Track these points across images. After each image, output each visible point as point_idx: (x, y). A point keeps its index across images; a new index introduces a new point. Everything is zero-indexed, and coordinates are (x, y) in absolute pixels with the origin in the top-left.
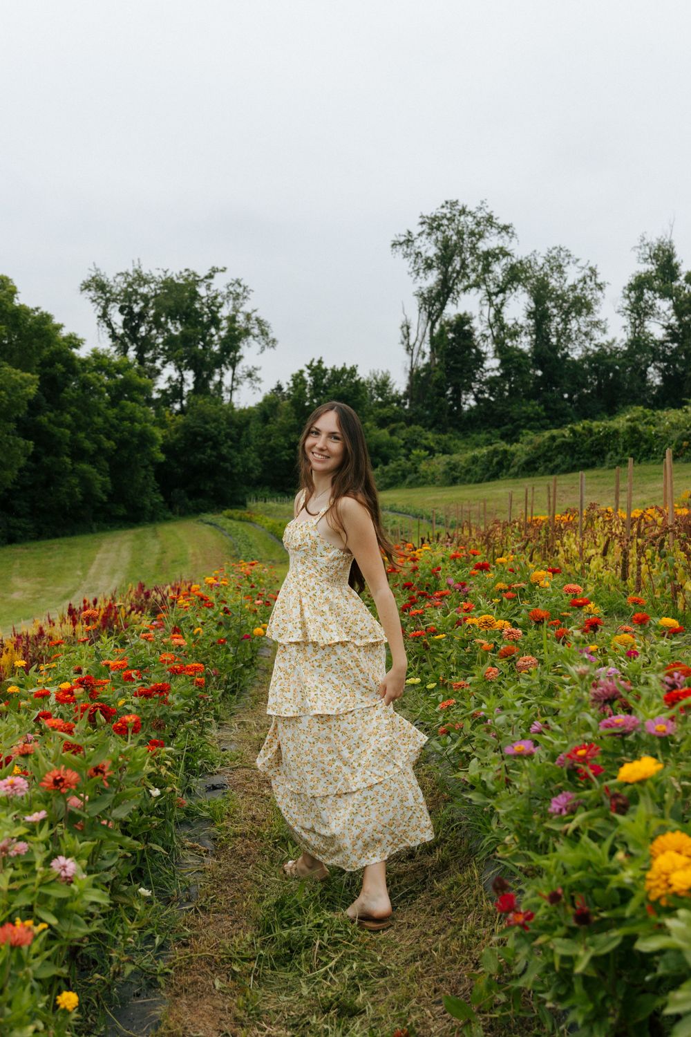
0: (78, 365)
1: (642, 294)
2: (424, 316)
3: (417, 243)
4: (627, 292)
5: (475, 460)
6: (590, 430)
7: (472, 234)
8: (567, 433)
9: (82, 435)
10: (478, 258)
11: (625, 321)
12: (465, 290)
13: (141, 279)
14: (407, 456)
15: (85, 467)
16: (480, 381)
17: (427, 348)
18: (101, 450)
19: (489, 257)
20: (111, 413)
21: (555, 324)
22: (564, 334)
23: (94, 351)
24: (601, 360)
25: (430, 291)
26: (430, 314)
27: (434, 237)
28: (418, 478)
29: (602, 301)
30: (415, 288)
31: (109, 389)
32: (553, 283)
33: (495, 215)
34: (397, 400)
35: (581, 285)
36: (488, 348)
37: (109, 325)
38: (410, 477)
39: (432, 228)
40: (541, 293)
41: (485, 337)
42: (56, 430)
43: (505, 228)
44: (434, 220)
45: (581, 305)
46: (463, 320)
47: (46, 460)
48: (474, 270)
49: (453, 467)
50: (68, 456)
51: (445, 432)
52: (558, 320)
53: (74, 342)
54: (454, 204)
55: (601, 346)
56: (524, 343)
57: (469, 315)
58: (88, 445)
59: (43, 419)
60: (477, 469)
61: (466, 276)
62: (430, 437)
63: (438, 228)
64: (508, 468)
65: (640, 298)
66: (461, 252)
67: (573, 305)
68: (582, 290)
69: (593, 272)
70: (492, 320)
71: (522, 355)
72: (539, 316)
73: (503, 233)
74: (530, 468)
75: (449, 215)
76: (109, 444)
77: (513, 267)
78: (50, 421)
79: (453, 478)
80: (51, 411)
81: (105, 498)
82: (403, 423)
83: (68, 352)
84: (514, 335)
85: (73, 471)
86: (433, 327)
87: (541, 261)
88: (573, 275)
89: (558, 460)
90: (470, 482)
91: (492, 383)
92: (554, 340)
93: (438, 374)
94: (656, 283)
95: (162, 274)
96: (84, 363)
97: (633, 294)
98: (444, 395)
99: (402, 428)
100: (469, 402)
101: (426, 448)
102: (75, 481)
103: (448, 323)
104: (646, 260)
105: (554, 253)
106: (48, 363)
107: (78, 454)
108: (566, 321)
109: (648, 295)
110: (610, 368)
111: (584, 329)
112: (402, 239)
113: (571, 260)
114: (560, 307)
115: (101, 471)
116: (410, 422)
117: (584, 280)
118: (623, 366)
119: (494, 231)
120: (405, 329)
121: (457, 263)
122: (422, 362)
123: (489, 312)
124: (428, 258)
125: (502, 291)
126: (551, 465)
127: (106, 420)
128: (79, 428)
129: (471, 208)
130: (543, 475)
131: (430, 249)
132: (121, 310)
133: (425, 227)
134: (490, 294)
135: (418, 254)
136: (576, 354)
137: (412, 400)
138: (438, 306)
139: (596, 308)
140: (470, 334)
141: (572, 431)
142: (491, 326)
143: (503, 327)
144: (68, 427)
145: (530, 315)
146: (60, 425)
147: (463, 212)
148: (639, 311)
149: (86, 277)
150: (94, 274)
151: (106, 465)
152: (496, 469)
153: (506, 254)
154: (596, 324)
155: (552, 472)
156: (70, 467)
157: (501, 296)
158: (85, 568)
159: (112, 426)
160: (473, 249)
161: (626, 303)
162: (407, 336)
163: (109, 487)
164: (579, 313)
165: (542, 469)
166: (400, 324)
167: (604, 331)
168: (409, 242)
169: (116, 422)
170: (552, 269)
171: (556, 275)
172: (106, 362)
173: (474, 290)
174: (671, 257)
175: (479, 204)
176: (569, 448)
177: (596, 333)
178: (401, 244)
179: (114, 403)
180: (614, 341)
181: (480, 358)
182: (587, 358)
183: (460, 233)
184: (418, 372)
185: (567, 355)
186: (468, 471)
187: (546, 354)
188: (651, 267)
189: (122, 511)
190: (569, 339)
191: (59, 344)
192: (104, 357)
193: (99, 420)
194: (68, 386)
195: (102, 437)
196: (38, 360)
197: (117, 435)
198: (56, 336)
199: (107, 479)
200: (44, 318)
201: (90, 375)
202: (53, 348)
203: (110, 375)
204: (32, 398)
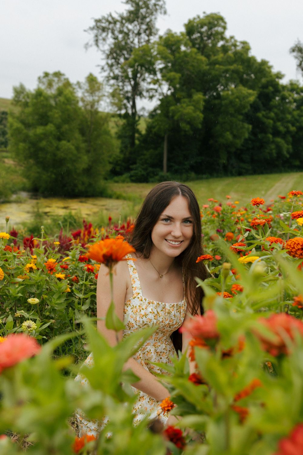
0: (280, 88)
9: (279, 124)
15: (279, 140)
18: (288, 132)
20: (296, 113)
23: (291, 81)
31: (295, 101)
42: (265, 120)
47: (260, 136)
50: (271, 134)
53: (279, 76)
58: (282, 129)
59: (260, 115)
76: (293, 129)
78: (263, 116)
80: (265, 111)
81: (288, 156)
83: (275, 81)
85: (273, 142)
96: (284, 87)
102: (273, 146)
106: (265, 86)
107: (276, 133)
115: (287, 143)
127: (293, 117)
128: (279, 120)
144: (272, 119)
146: (268, 118)
150: (296, 43)
151: (290, 139)
156: (271, 140)
158: (267, 190)
159: (296, 120)
163: (291, 150)
169: (297, 118)
172: (296, 87)
179: (298, 107)
189: (297, 163)
191: (271, 76)
192: (295, 84)
193: (289, 117)
194: (275, 98)
195: (290, 125)
196: (260, 85)
197: (298, 124)
198: (270, 72)
199: (290, 146)
200: (264, 63)
201: (286, 93)
202: (269, 79)
203: (297, 93)
204: (251, 102)
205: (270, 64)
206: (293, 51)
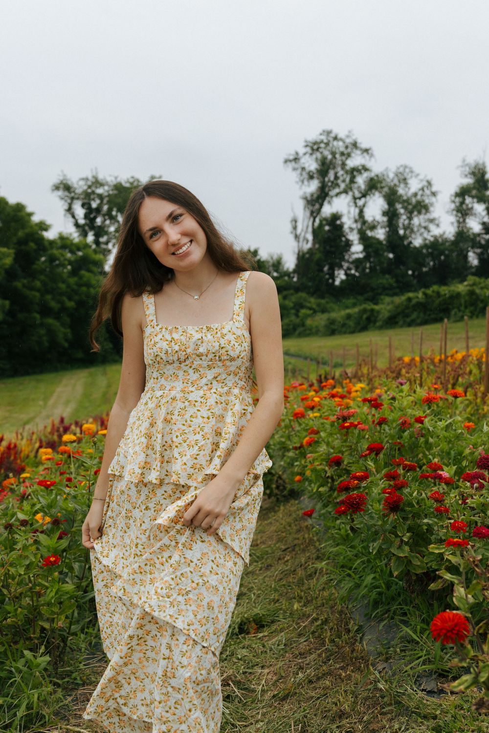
0: (46, 244)
1: (464, 199)
2: (308, 213)
3: (303, 160)
4: (453, 198)
5: (349, 317)
6: (438, 294)
7: (342, 154)
8: (420, 295)
9: (49, 297)
10: (347, 172)
11: (453, 219)
12: (337, 195)
13: (97, 183)
14: (297, 315)
15: (50, 321)
16: (348, 261)
17: (310, 237)
18: (64, 309)
19: (354, 172)
20: (73, 280)
21: (403, 220)
22: (408, 227)
23: (60, 234)
24: (436, 247)
25: (312, 195)
26: (312, 213)
27: (314, 156)
28: (305, 330)
29: (436, 204)
30: (301, 193)
31: (70, 263)
32: (401, 191)
33: (359, 141)
34: (287, 274)
35: (420, 193)
36: (354, 237)
37: (73, 217)
38: (301, 329)
39: (313, 149)
40: (392, 197)
41: (351, 229)
42: (28, 292)
43: (366, 151)
44: (315, 143)
45: (421, 207)
46: (336, 217)
47: (21, 316)
48: (344, 181)
49: (332, 322)
50: (38, 312)
51: (322, 297)
52: (404, 217)
53: (43, 226)
54: (329, 133)
55: (435, 237)
56: (380, 234)
57: (339, 213)
58: (53, 304)
59: (18, 284)
60: (351, 323)
61: (338, 185)
62: (313, 301)
63: (318, 149)
64: (375, 322)
65: (462, 203)
66: (334, 168)
67: (415, 207)
68: (422, 195)
69: (429, 183)
70: (357, 217)
71: (379, 242)
72: (391, 215)
73: (365, 154)
74: (392, 322)
75: (325, 141)
76: (70, 304)
77: (372, 179)
78: (24, 286)
79: (332, 330)
80: (25, 278)
81: (66, 345)
82: (292, 291)
83: (38, 233)
84: (373, 228)
85: (42, 325)
86: (314, 221)
87: (391, 175)
88: (414, 186)
89: (414, 316)
90: (345, 333)
91: (358, 263)
92: (401, 232)
93: (318, 256)
94: (474, 192)
95: (113, 179)
96: (52, 243)
97: (458, 200)
98: (321, 270)
99: (292, 294)
100: (340, 276)
101: (310, 309)
102: (42, 332)
103: (325, 219)
104: (466, 176)
105: (401, 170)
106: (22, 242)
107: (46, 311)
108: (410, 218)
109: (468, 200)
110: (442, 253)
111: (423, 224)
112: (291, 158)
113: (413, 175)
114: (405, 208)
115: (63, 325)
116: (297, 289)
117: (422, 189)
118: (451, 251)
119: (358, 152)
120: (294, 223)
121: (331, 175)
122: (307, 246)
123: (355, 212)
124: (310, 172)
125: (364, 196)
126: (408, 320)
127: (68, 286)
128: (47, 291)
129: (341, 135)
130: (401, 327)
131: (312, 165)
132: (83, 205)
133: (308, 150)
134: (355, 198)
135: (303, 169)
136: (417, 242)
137: (299, 274)
138: (317, 206)
139: (431, 209)
140: (341, 227)
141: (425, 294)
142: (356, 221)
143: (364, 222)
144: (38, 290)
145: (385, 214)
146: (32, 289)
147: (335, 138)
148: (463, 212)
149: (56, 180)
150: (61, 178)
151: (67, 320)
152: (365, 323)
153: (366, 169)
154: (432, 221)
155: (410, 325)
156: (38, 322)
157: (363, 200)
159: (73, 290)
160: (344, 165)
161: (453, 206)
162: (295, 228)
163: (70, 336)
164: (420, 213)
165: (401, 322)
166: (290, 219)
167: (438, 225)
168: (296, 160)
169: (75, 287)
170: (399, 182)
171: (402, 185)
172: (68, 242)
173: (343, 196)
174: (483, 174)
175: (347, 133)
176: (422, 307)
177: (432, 227)
178: (290, 161)
179: (74, 273)
180: (444, 233)
181: (349, 244)
182: (425, 246)
183: (333, 154)
184: (304, 254)
185: (411, 243)
186: (344, 325)
187: (396, 242)
188: (469, 181)
189: (80, 355)
190: (412, 231)
191: (31, 227)
192: (67, 239)
193: (63, 286)
194: (39, 260)
195: (65, 299)
196: (15, 240)
197: (77, 298)
198: (29, 221)
199: (68, 331)
200: (20, 207)
201: (56, 252)
202: (27, 231)
203: (72, 252)
204: (7, 267)
205: (29, 209)
206: (57, 188)
